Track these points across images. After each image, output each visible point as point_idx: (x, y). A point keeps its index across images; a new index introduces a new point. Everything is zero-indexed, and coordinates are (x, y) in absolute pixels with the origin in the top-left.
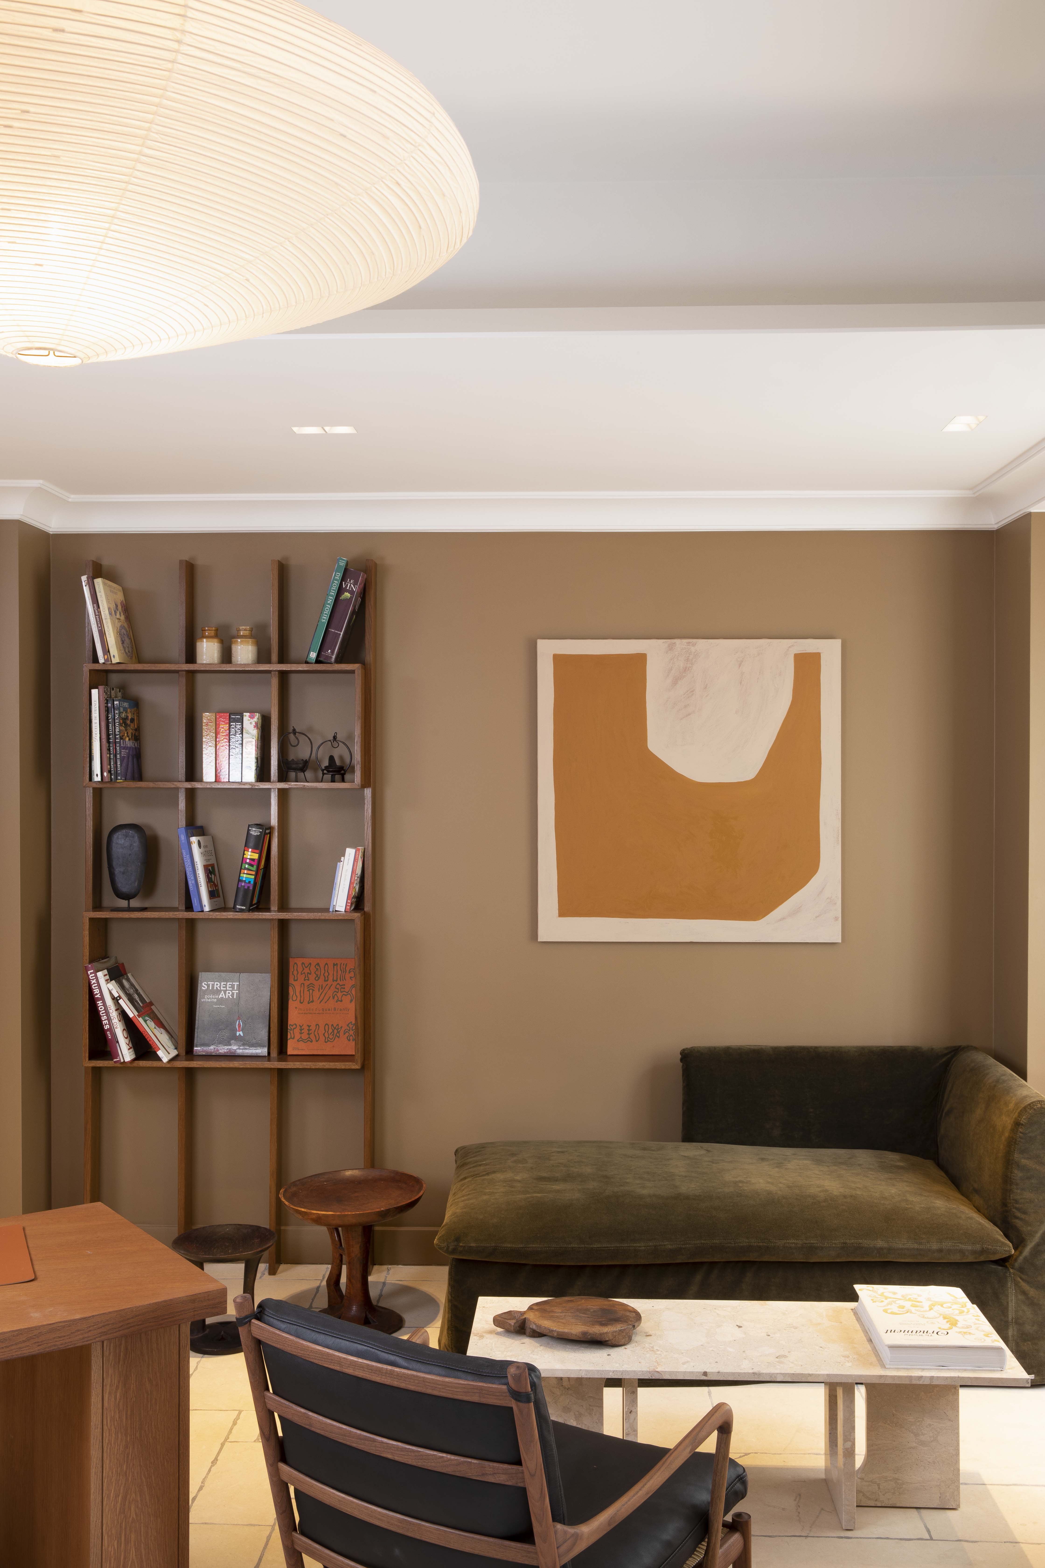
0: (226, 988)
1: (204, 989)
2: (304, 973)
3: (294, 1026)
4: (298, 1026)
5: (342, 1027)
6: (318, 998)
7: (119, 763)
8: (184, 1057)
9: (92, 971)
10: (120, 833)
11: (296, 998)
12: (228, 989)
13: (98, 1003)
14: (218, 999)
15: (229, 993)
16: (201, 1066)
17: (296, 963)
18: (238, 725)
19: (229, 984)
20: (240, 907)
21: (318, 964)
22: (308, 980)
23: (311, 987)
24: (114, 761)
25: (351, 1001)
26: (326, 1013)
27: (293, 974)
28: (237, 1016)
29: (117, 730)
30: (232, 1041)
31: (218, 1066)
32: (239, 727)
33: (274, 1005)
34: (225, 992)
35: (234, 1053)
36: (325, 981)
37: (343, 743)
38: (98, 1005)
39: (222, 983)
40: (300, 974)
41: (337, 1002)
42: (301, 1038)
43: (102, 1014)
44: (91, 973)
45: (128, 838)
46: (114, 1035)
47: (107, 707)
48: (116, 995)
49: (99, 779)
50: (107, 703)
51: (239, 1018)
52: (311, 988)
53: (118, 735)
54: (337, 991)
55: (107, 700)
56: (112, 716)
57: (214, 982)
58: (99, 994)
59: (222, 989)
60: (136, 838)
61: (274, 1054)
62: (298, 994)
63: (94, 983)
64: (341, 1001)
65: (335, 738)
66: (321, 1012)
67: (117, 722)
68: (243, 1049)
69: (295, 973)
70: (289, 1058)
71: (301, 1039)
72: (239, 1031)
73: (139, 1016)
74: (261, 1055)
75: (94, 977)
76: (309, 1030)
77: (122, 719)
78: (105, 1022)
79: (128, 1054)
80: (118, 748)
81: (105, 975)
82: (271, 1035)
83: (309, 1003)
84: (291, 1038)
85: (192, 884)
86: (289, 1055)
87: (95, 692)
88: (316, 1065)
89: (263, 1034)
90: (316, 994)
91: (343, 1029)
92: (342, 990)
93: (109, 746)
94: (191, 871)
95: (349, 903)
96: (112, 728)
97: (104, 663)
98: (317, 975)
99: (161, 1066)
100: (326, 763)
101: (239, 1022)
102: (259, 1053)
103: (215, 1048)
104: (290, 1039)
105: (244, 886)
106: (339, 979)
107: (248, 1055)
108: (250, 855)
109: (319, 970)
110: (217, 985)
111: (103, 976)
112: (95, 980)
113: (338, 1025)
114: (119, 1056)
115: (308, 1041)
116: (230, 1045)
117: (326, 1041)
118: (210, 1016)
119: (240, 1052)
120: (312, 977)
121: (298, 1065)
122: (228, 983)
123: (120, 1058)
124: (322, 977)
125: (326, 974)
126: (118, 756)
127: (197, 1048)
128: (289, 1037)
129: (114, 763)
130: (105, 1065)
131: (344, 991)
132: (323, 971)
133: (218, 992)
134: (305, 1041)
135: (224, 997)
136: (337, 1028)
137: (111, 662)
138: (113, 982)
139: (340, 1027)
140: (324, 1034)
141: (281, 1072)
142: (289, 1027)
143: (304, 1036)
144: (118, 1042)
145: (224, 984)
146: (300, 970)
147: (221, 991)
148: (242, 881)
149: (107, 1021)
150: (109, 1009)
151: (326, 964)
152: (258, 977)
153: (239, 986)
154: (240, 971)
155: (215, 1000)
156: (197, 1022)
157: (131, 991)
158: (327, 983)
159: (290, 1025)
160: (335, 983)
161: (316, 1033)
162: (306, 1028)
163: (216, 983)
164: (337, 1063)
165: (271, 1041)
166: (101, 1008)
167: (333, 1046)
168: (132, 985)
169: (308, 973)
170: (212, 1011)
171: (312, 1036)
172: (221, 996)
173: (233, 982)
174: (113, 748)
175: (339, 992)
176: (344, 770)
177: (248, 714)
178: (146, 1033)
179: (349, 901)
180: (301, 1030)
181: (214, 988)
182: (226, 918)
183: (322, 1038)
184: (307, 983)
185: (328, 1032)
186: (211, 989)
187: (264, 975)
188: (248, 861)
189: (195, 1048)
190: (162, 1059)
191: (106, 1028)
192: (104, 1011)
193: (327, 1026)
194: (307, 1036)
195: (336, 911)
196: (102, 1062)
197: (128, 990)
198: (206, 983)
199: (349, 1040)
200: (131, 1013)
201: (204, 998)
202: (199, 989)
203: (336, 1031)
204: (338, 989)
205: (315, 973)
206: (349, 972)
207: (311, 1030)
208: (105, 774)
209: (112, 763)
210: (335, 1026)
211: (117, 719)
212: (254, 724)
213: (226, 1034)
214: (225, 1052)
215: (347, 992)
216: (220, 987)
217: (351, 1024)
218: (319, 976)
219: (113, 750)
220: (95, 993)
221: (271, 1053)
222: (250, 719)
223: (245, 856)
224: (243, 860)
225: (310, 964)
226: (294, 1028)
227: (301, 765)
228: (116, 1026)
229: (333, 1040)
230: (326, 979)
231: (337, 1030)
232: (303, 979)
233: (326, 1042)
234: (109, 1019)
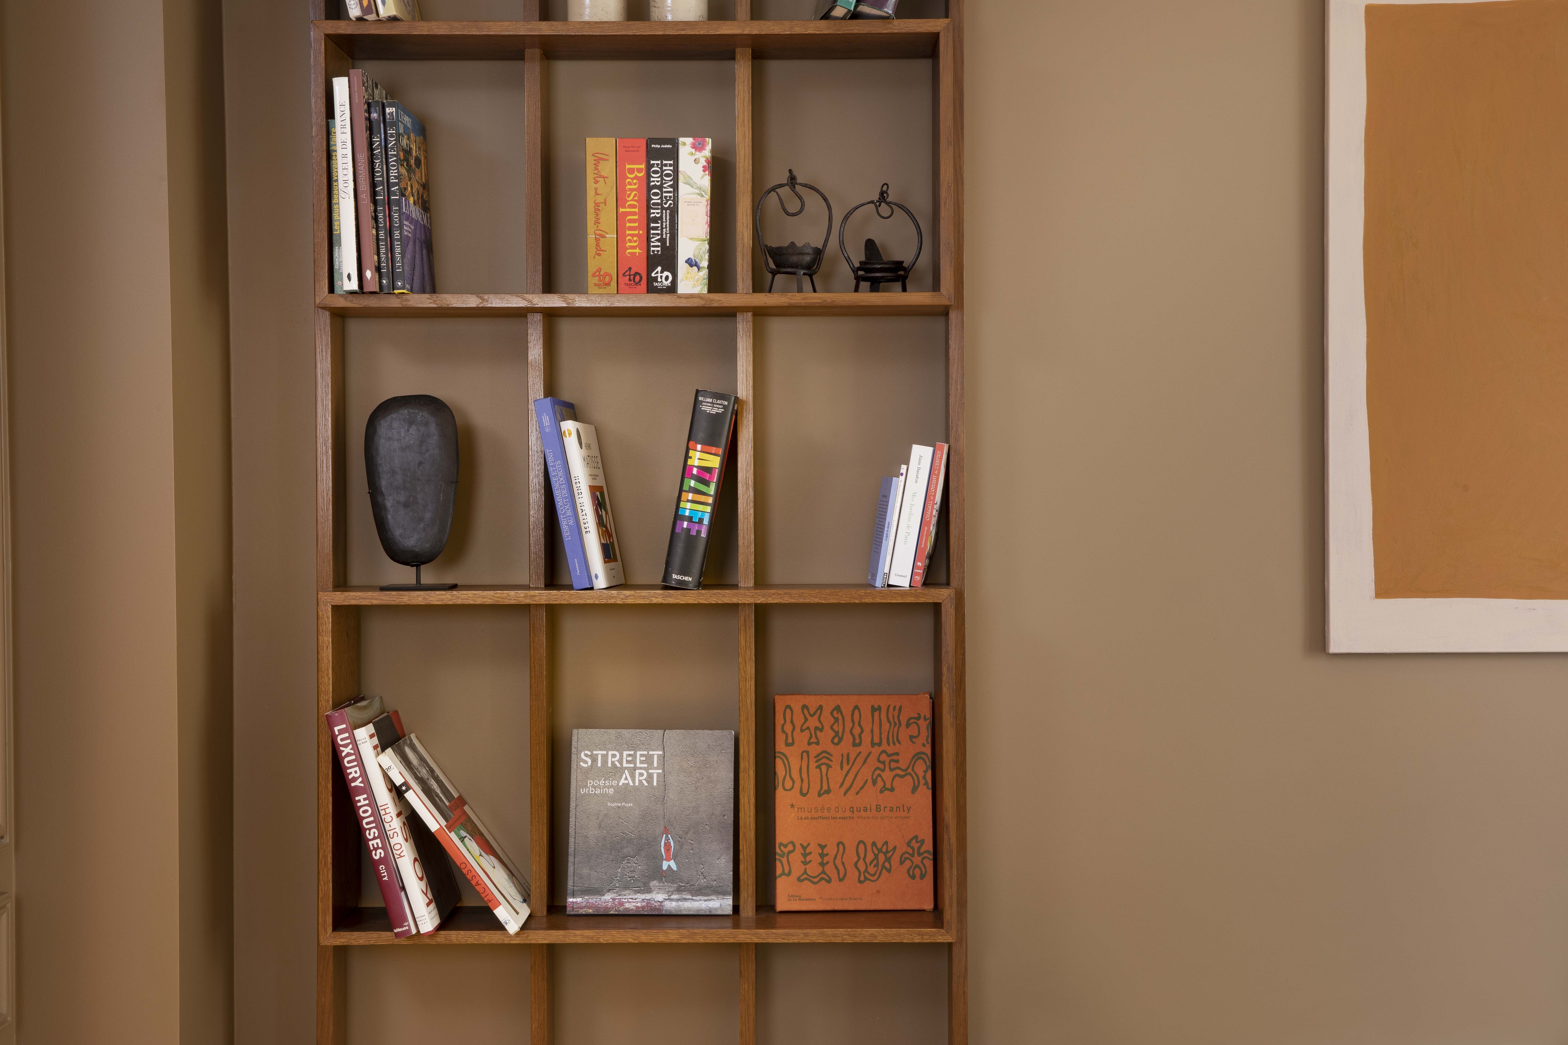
0: (635, 764)
1: (586, 765)
2: (808, 728)
3: (790, 847)
4: (798, 847)
5: (895, 848)
6: (839, 785)
7: (398, 250)
8: (545, 919)
9: (344, 726)
10: (394, 415)
11: (791, 783)
12: (638, 765)
13: (357, 798)
14: (618, 789)
15: (641, 775)
16: (591, 941)
17: (788, 707)
18: (666, 165)
19: (641, 755)
20: (679, 577)
21: (838, 708)
22: (817, 743)
23: (824, 758)
24: (386, 245)
25: (914, 789)
26: (859, 817)
27: (783, 731)
28: (662, 829)
29: (393, 173)
30: (654, 883)
31: (631, 940)
32: (668, 170)
33: (746, 800)
34: (632, 771)
35: (659, 910)
36: (855, 745)
37: (901, 207)
38: (359, 804)
39: (625, 753)
40: (798, 729)
41: (881, 792)
42: (805, 872)
43: (367, 823)
44: (341, 732)
45: (414, 427)
46: (396, 873)
47: (369, 119)
48: (398, 781)
49: (353, 285)
50: (369, 111)
51: (666, 831)
52: (824, 761)
53: (395, 184)
54: (881, 766)
55: (369, 105)
56: (380, 141)
57: (608, 750)
58: (360, 779)
59: (625, 765)
60: (433, 428)
61: (748, 909)
62: (795, 775)
63: (348, 755)
64: (892, 790)
65: (883, 195)
66: (848, 814)
67: (394, 155)
68: (678, 900)
69: (788, 728)
70: (781, 919)
71: (805, 876)
72: (668, 860)
73: (450, 828)
74: (719, 912)
75: (349, 741)
76: (822, 855)
77: (403, 150)
78: (374, 842)
79: (427, 917)
80: (396, 215)
81: (371, 736)
82: (742, 867)
83: (820, 795)
84: (783, 874)
85: (570, 526)
86: (781, 912)
87: (341, 86)
88: (854, 936)
89: (723, 865)
90: (836, 775)
91: (898, 853)
92: (893, 765)
93: (375, 211)
94: (566, 498)
95: (919, 568)
96: (382, 169)
97: (360, 19)
98: (837, 733)
99: (500, 942)
100: (858, 256)
101: (667, 839)
102: (716, 909)
103: (614, 899)
104: (780, 876)
105: (688, 530)
106: (884, 741)
107: (691, 913)
108: (699, 458)
109: (841, 721)
110: (614, 756)
111: (368, 738)
112: (351, 746)
113: (886, 843)
114: (407, 920)
115: (822, 879)
116: (649, 891)
117: (862, 878)
118: (600, 826)
119: (671, 906)
120: (826, 736)
121: (815, 935)
122: (639, 753)
123: (409, 925)
124: (848, 737)
125: (857, 731)
126: (397, 234)
127: (575, 900)
128: (779, 871)
129: (387, 250)
130: (372, 943)
131: (898, 768)
132: (849, 725)
133: (617, 771)
134: (815, 880)
135: (631, 784)
136: (884, 850)
137: (378, 14)
138: (389, 751)
139: (891, 847)
140: (856, 865)
141: (762, 951)
142: (778, 850)
143: (814, 869)
144: (403, 888)
145: (629, 755)
146: (799, 721)
147: (622, 770)
148: (683, 518)
149: (378, 841)
150: (382, 813)
151: (856, 707)
152: (704, 737)
153: (663, 759)
154: (665, 725)
155: (611, 791)
156: (571, 840)
157: (424, 773)
158: (858, 749)
159: (781, 844)
160: (876, 751)
161: (838, 862)
162: (814, 849)
163: (610, 753)
164: (903, 930)
165: (742, 883)
166: (365, 812)
167: (878, 892)
168: (422, 759)
169: (816, 728)
170: (606, 815)
171: (830, 869)
172: (623, 781)
173: (648, 750)
174: (384, 216)
175: (887, 768)
176: (904, 269)
177: (689, 141)
178: (469, 867)
179: (919, 564)
180: (805, 855)
181: (607, 763)
182: (647, 602)
183: (852, 874)
184: (814, 750)
185: (864, 859)
186: (599, 765)
187: (717, 732)
188: (695, 471)
189: (570, 900)
190: (507, 927)
191: (377, 858)
192: (372, 819)
193: (861, 846)
194: (820, 870)
195: (889, 586)
196: (363, 934)
197: (417, 769)
198: (589, 753)
199: (913, 877)
200: (433, 821)
201: (586, 786)
202: (574, 766)
203: (882, 857)
204: (883, 763)
205: (832, 728)
206: (908, 725)
207: (827, 855)
208: (368, 274)
209: (383, 250)
210: (879, 846)
211: (392, 148)
212: (703, 162)
213: (638, 866)
214: (637, 907)
215: (904, 771)
216: (620, 761)
217: (917, 842)
218: (840, 735)
219: (385, 221)
220: (350, 777)
221: (741, 908)
222: (693, 150)
223: (690, 462)
224: (686, 471)
225: (821, 708)
226: (790, 852)
227: (808, 258)
228: (398, 852)
229: (875, 878)
230: (858, 741)
231: (885, 854)
232: (806, 742)
233: (860, 882)
234: (383, 835)
